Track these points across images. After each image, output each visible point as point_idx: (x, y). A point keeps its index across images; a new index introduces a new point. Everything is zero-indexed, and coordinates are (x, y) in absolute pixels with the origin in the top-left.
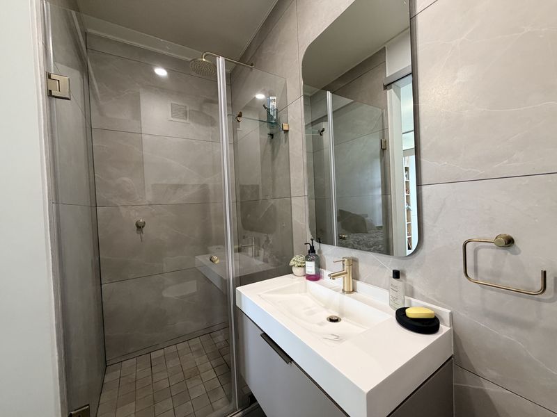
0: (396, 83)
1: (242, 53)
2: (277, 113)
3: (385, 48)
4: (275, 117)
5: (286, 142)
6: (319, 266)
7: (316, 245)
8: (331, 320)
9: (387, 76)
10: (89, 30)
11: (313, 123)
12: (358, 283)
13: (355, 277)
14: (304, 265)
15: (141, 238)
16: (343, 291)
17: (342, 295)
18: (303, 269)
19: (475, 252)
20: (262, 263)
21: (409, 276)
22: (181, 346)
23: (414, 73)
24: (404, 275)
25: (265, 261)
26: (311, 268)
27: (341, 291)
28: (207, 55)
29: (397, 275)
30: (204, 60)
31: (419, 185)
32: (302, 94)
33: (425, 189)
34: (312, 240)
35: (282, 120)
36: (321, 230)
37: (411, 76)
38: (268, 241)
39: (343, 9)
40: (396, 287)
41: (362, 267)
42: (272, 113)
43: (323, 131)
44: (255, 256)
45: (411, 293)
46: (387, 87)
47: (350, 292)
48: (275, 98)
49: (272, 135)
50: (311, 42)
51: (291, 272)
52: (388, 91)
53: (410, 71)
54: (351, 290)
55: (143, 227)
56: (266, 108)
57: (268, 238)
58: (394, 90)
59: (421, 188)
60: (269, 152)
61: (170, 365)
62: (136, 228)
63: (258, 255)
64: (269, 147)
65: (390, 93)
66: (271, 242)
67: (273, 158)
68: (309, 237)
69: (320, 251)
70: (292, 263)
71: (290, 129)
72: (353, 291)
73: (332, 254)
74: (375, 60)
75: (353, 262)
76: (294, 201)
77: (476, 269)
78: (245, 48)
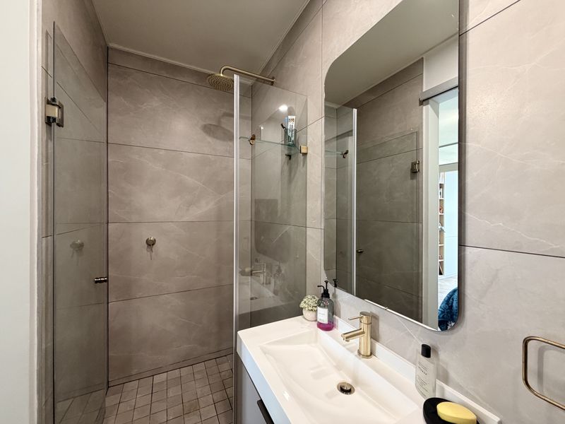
0: (434, 99)
1: (264, 65)
2: (295, 133)
3: (423, 58)
4: (293, 139)
5: (303, 165)
6: (333, 312)
7: (331, 288)
8: (342, 390)
9: (424, 90)
10: (111, 45)
11: (338, 137)
12: (378, 346)
13: (375, 337)
14: (315, 309)
15: (151, 256)
16: (359, 353)
17: (357, 359)
18: (314, 313)
19: (541, 353)
20: (273, 295)
21: (443, 355)
22: (185, 371)
23: (461, 87)
24: (436, 352)
25: (275, 292)
26: (323, 315)
27: (356, 353)
28: (224, 70)
29: (427, 351)
30: (222, 75)
31: (461, 244)
32: (324, 115)
33: (470, 253)
34: (326, 282)
35: (302, 141)
36: (341, 252)
37: (457, 89)
38: (279, 271)
39: (375, 22)
40: (425, 369)
41: (383, 327)
42: (290, 134)
43: (347, 153)
44: (266, 284)
45: (445, 378)
46: (423, 102)
47: (368, 356)
48: (294, 117)
49: (289, 156)
50: (336, 57)
51: (302, 314)
52: (424, 107)
53: (457, 84)
54: (369, 353)
55: (153, 245)
56: (284, 128)
57: (279, 267)
58: (432, 107)
59: (464, 250)
60: (286, 173)
61: (171, 394)
62: (146, 245)
63: (270, 283)
64: (286, 168)
65: (427, 109)
66: (283, 272)
67: (290, 181)
68: (324, 277)
69: (335, 295)
70: (302, 305)
71: (309, 152)
72: (371, 354)
73: (349, 303)
74: (410, 71)
75: (373, 320)
76: (309, 232)
77: (540, 375)
78: (267, 61)
